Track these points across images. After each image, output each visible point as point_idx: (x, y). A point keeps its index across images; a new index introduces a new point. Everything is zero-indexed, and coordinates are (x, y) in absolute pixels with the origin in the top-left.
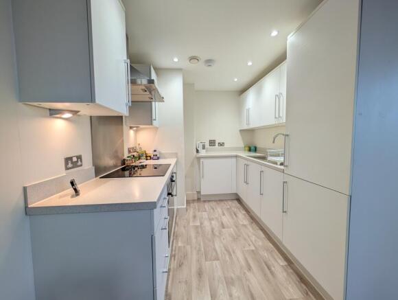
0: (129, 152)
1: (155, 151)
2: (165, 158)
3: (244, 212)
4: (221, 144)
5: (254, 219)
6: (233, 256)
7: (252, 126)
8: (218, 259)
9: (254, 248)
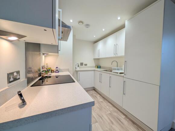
0: (42, 68)
1: (57, 68)
2: (62, 71)
3: (99, 95)
4: (86, 65)
5: (104, 98)
6: (103, 119)
7: (100, 57)
8: (97, 122)
9: (110, 112)
